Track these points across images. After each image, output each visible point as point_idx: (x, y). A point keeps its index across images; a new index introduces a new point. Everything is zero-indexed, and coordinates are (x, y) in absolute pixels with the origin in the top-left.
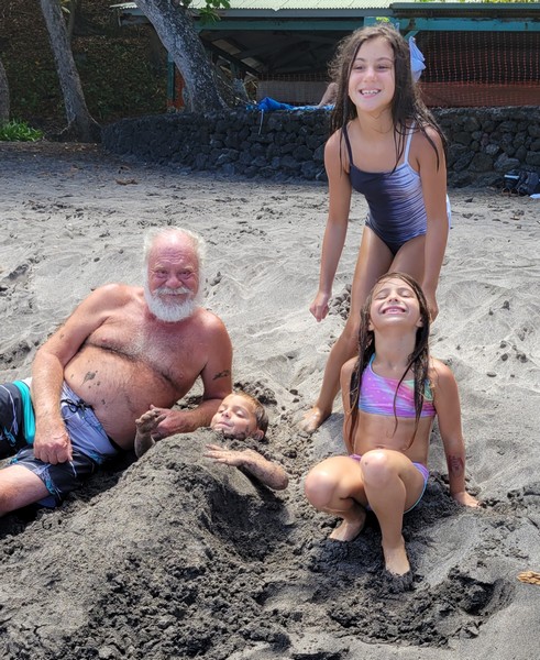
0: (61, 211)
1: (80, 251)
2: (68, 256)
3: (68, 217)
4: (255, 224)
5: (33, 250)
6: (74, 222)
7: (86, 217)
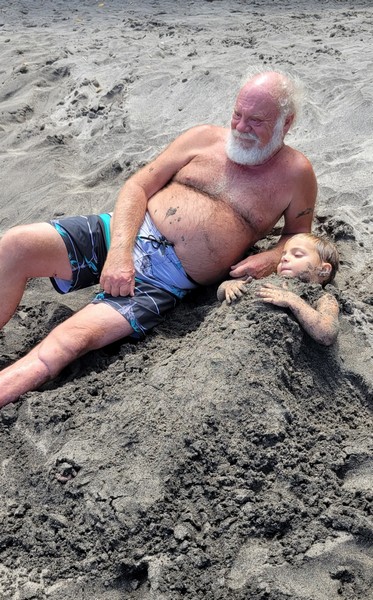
0: (156, 28)
1: (170, 71)
2: (159, 77)
3: (160, 36)
4: (328, 42)
5: (128, 69)
6: (166, 40)
7: (176, 36)
